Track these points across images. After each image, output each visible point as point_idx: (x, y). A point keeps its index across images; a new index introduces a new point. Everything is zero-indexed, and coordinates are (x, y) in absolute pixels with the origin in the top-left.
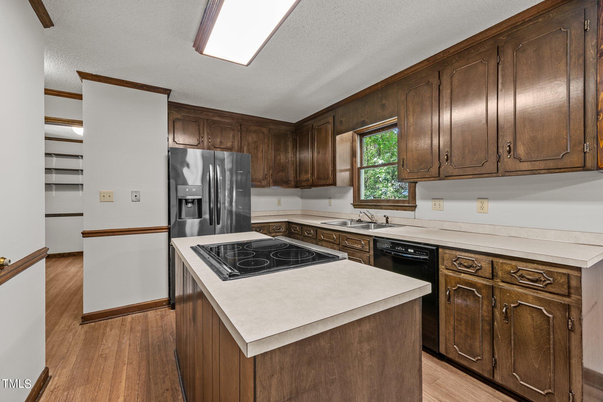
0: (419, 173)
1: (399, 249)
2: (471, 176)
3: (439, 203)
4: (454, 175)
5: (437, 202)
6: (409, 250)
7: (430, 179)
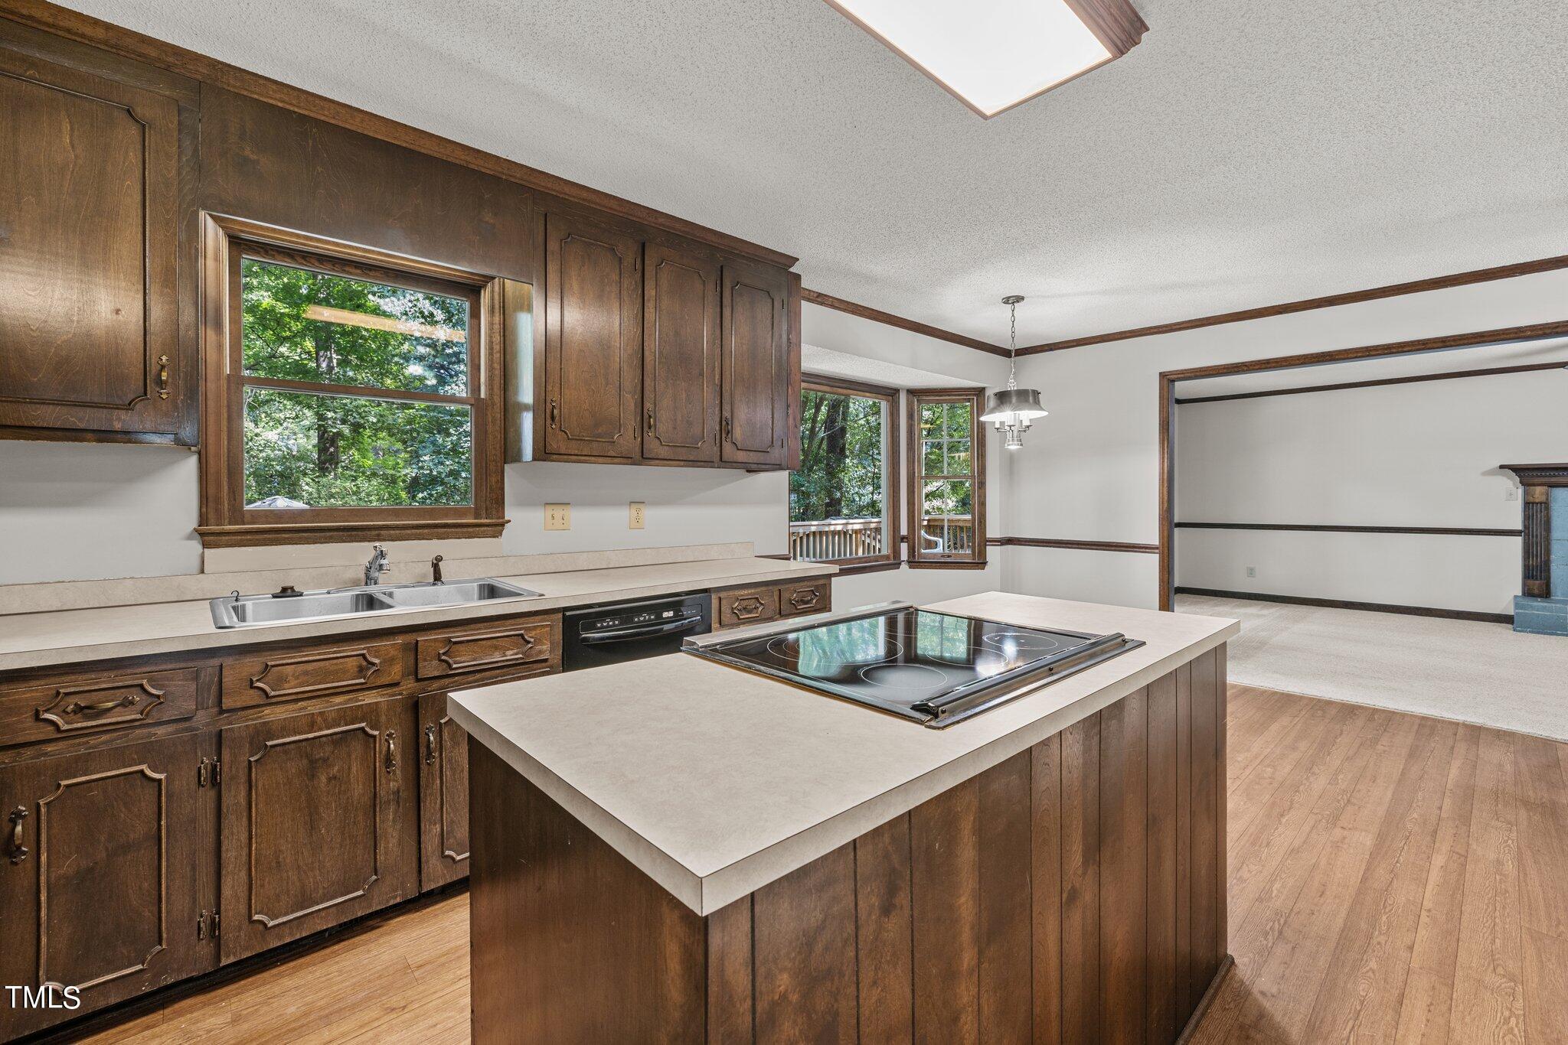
0: (595, 445)
1: (642, 619)
2: (682, 463)
3: (562, 512)
4: (660, 457)
5: (559, 512)
6: (665, 615)
7: (616, 460)
